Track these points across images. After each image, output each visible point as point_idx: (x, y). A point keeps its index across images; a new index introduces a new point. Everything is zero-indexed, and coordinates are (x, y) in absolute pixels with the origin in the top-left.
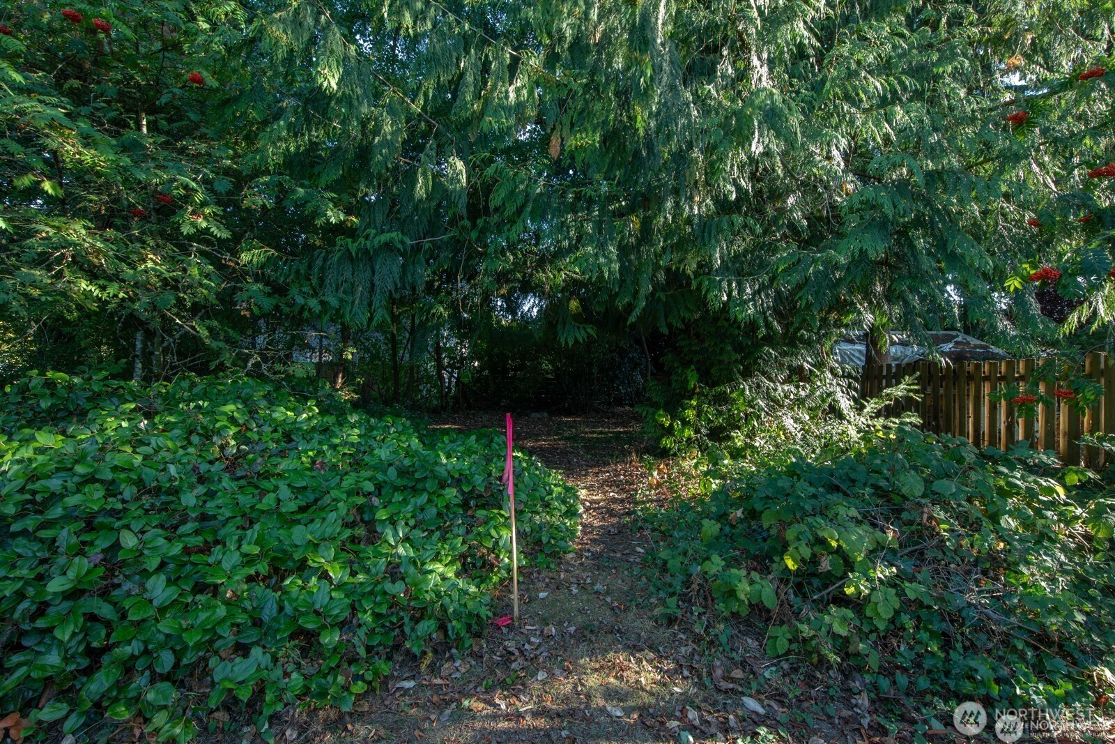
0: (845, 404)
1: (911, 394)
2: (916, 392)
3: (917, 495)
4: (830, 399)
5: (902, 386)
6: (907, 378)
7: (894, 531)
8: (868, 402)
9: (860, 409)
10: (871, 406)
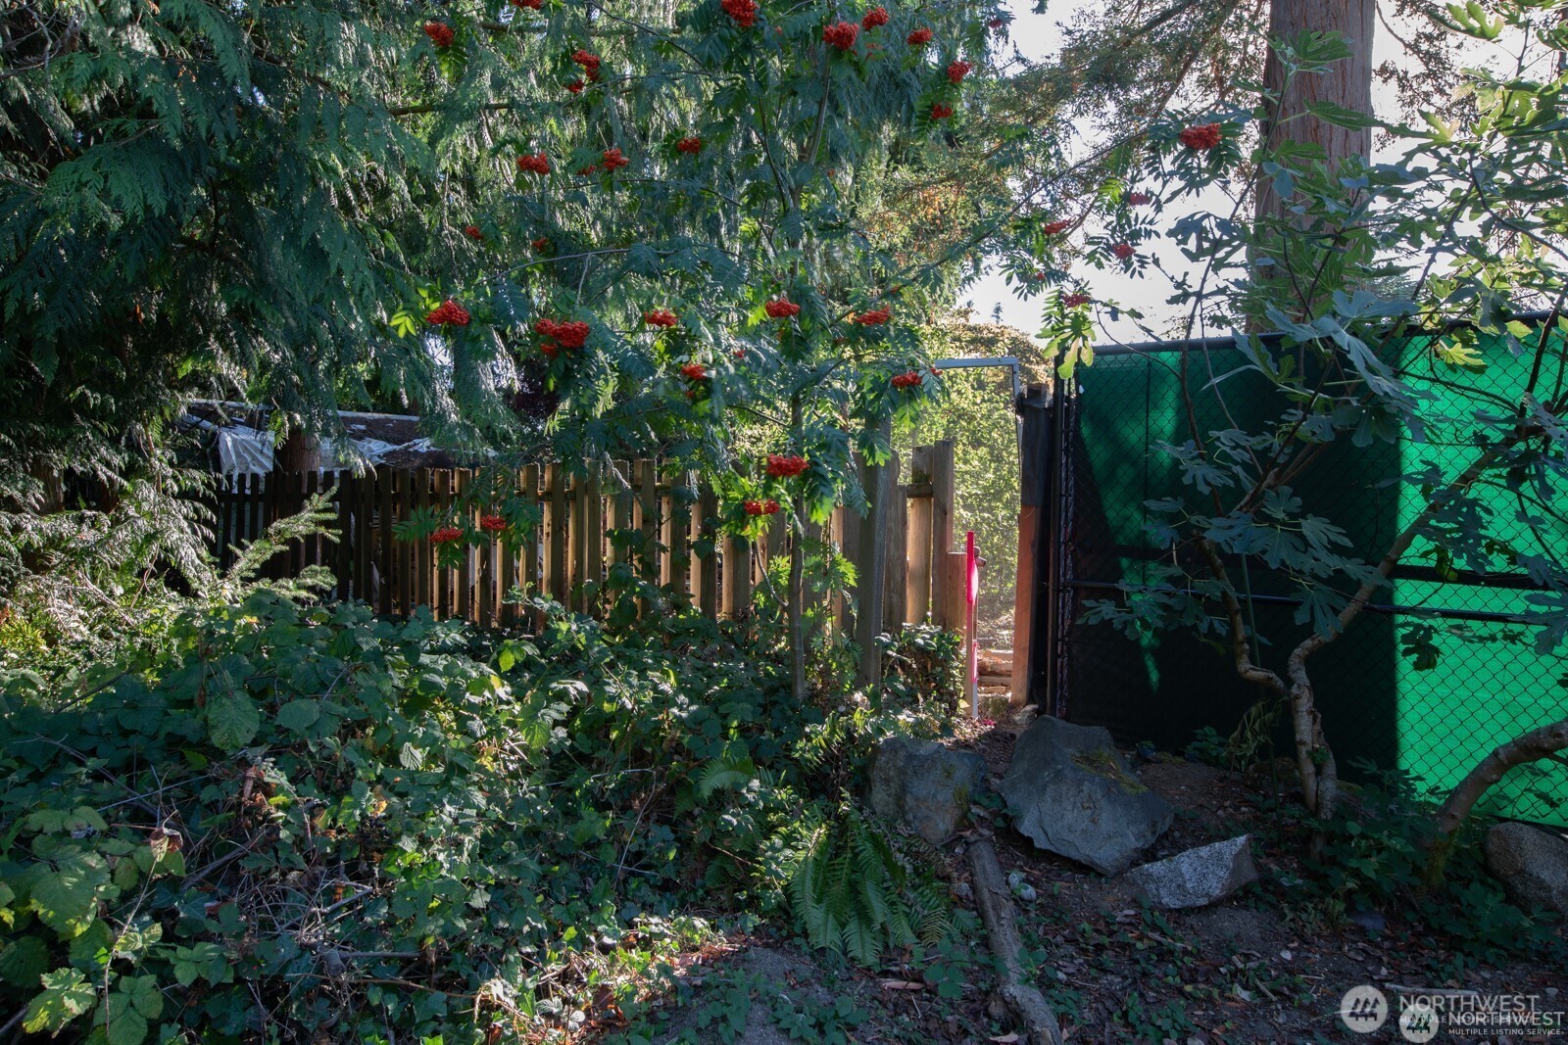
0: (191, 555)
1: (322, 530)
2: (328, 524)
3: (241, 742)
4: (155, 547)
5: (306, 515)
6: (315, 497)
7: (172, 838)
8: (243, 547)
9: (224, 561)
10: (251, 556)
